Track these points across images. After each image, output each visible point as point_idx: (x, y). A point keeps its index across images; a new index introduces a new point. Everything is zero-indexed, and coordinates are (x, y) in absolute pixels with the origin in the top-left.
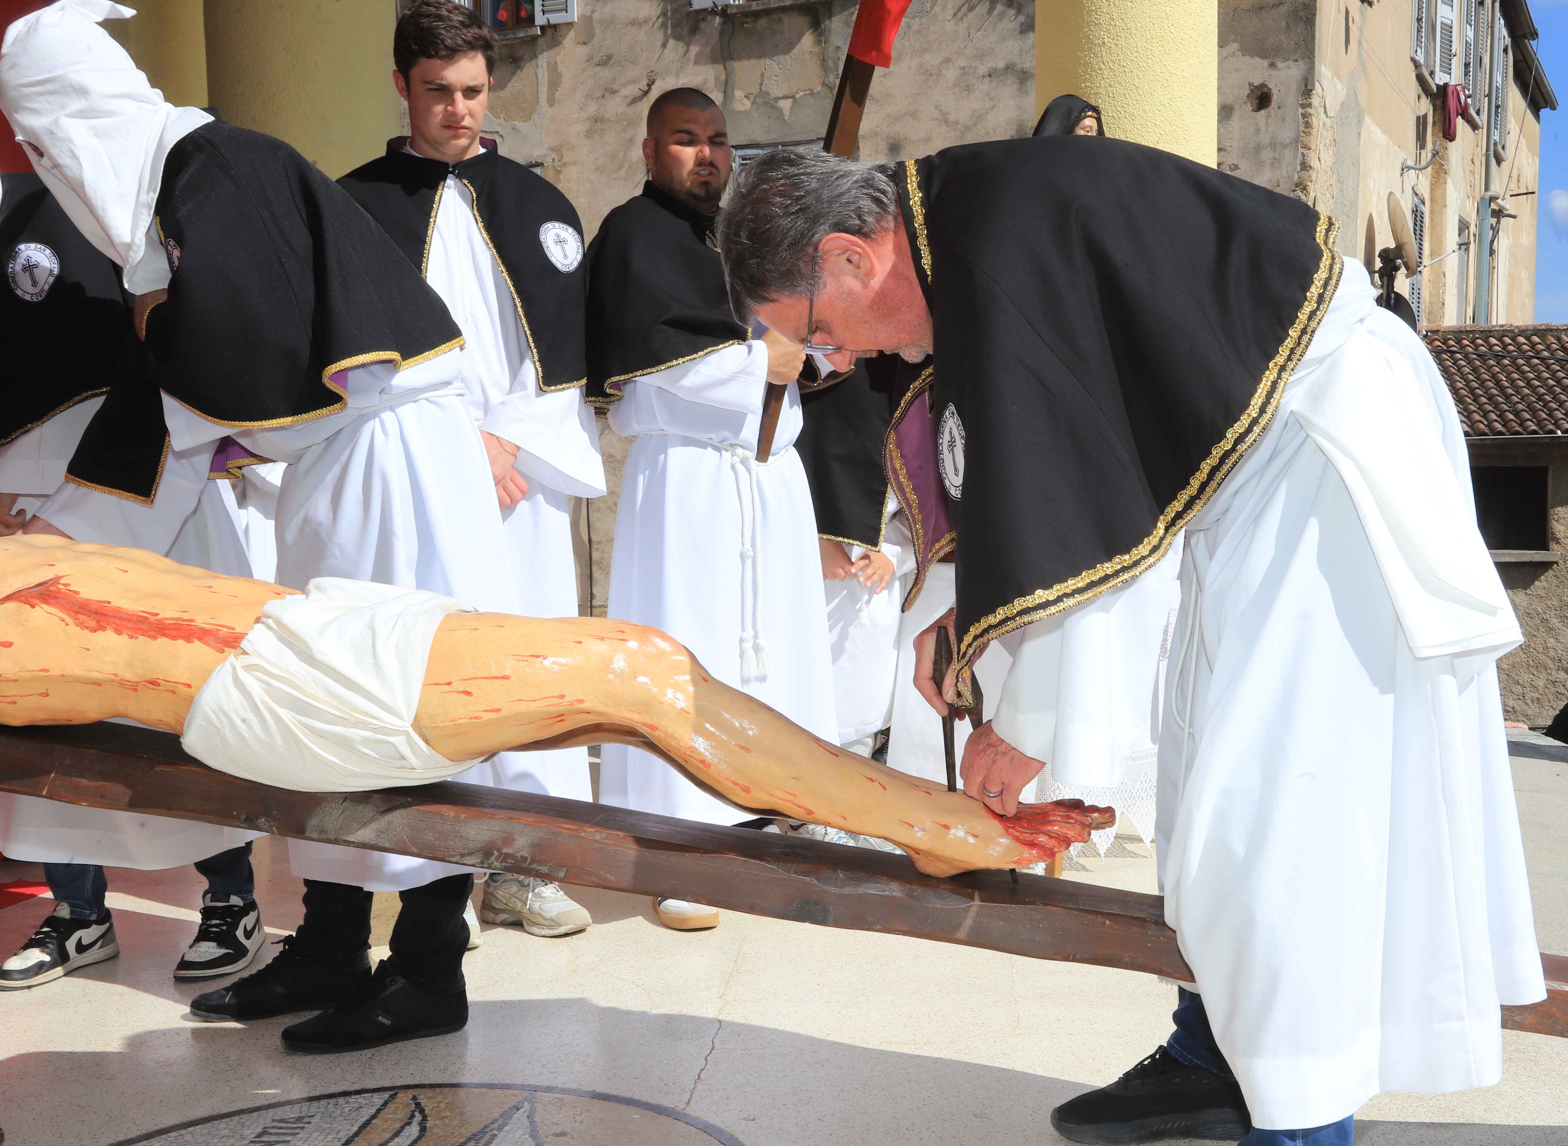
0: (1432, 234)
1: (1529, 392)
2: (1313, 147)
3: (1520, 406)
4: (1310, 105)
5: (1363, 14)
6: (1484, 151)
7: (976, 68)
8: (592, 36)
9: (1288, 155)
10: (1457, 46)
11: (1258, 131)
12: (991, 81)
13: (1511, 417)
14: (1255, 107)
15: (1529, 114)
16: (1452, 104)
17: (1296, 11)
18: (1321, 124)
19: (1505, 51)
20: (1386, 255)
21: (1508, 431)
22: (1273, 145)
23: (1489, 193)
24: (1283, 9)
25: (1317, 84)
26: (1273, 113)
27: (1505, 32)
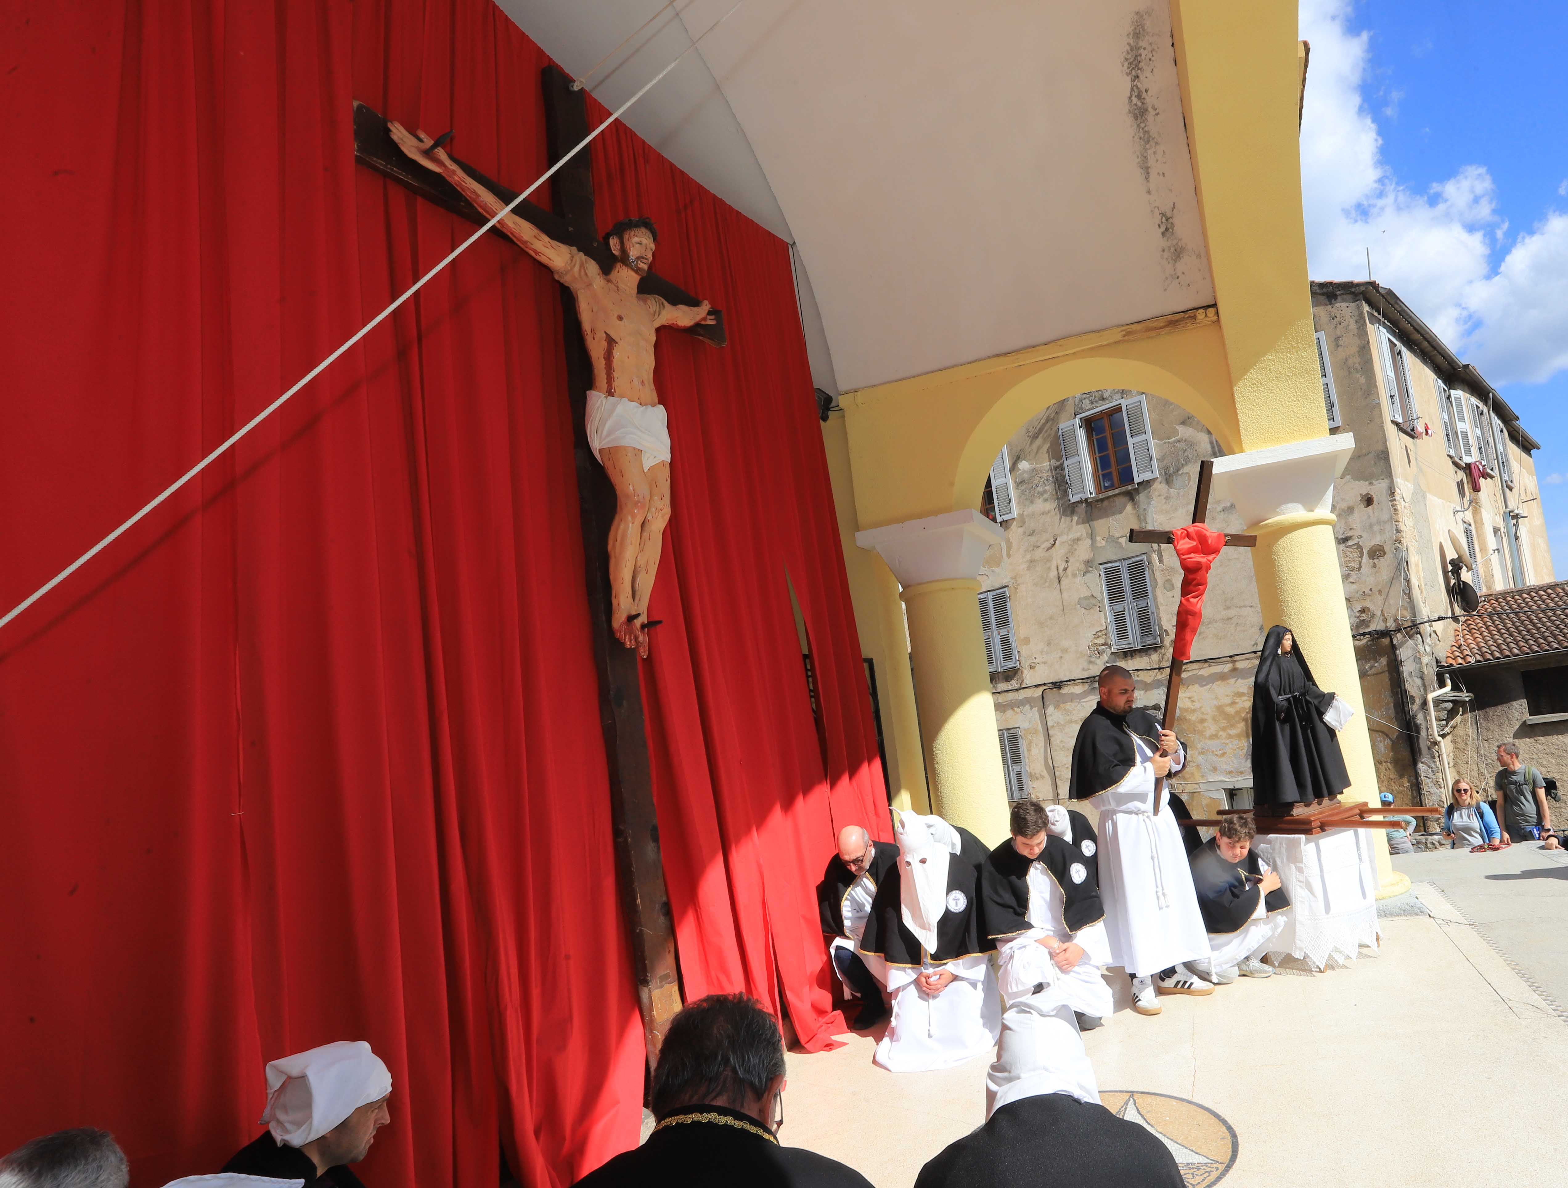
0: (1479, 540)
1: (1550, 624)
2: (1401, 520)
3: (1546, 634)
4: (1395, 500)
5: (1415, 445)
6: (1500, 487)
7: (1216, 508)
8: (1024, 523)
9: (1388, 527)
10: (1472, 441)
11: (1369, 517)
12: (1224, 514)
13: (1542, 641)
14: (1366, 505)
15: (1524, 455)
16: (1475, 473)
17: (1378, 455)
18: (1403, 507)
19: (1502, 431)
20: (1452, 562)
21: (1541, 650)
22: (1378, 523)
23: (1508, 509)
24: (1371, 455)
25: (1397, 489)
26: (1375, 507)
27: (1499, 422)
